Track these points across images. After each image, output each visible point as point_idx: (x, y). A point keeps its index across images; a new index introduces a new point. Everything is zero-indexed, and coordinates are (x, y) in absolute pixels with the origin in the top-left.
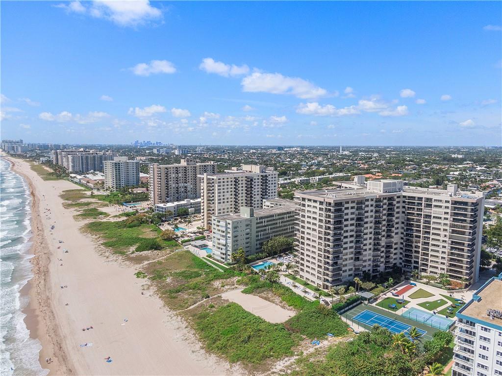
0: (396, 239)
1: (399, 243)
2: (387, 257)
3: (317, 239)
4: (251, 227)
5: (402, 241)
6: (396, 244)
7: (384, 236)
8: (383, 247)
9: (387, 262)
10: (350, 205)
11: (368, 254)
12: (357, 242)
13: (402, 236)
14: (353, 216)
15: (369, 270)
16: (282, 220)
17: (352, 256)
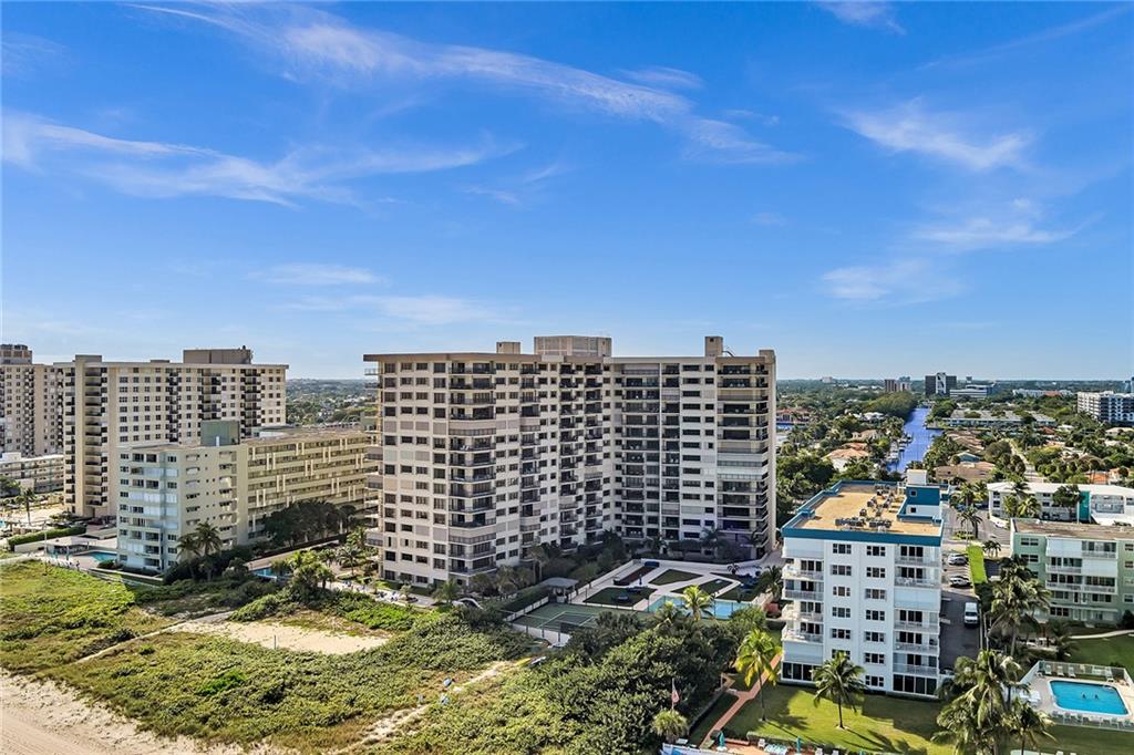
0: (606, 469)
1: (612, 480)
2: (591, 510)
3: (431, 465)
4: (234, 471)
5: (619, 474)
6: (607, 480)
7: (580, 459)
8: (579, 485)
9: (591, 524)
10: (506, 374)
11: (550, 503)
12: (527, 468)
13: (619, 461)
14: (515, 402)
15: (554, 542)
16: (318, 461)
17: (516, 503)
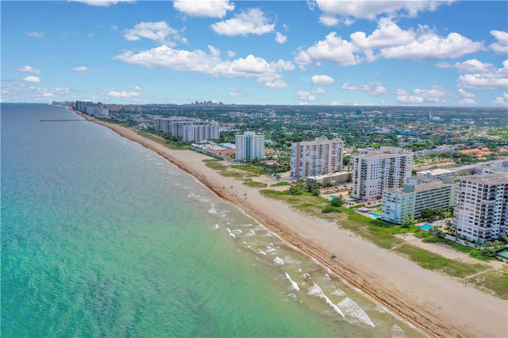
4: (413, 199)
16: (432, 195)
17: (499, 221)
